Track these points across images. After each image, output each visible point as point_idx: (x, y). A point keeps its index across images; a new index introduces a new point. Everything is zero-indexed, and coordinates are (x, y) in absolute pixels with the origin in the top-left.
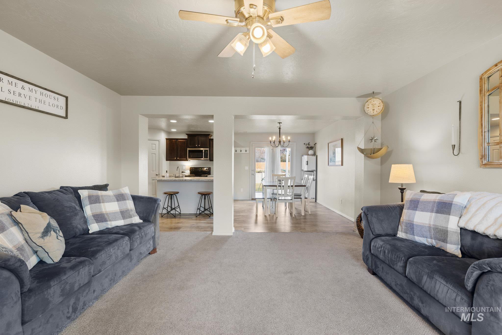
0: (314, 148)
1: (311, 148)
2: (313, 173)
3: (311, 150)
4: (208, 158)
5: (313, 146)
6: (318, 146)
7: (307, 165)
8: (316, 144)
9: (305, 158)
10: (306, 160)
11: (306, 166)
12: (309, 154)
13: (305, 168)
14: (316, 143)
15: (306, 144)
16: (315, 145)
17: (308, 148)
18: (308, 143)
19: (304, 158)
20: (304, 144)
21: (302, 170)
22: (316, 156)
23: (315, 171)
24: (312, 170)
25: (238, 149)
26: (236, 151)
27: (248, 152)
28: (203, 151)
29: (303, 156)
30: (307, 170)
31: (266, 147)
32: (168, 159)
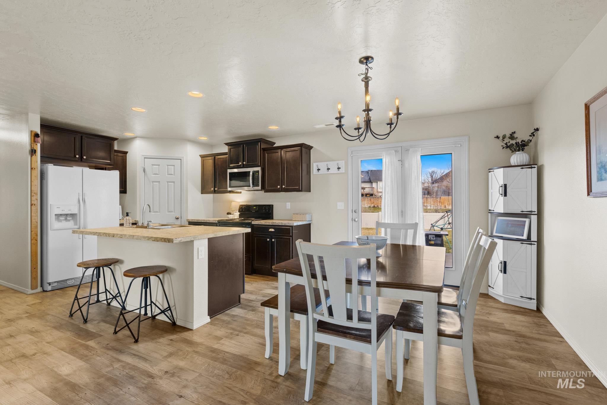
0: (531, 144)
1: (521, 146)
2: (527, 220)
3: (519, 151)
4: (259, 186)
5: (526, 138)
6: (544, 137)
7: (505, 195)
8: (539, 132)
9: (498, 176)
10: (502, 183)
11: (502, 198)
12: (513, 164)
13: (499, 205)
14: (537, 130)
15: (501, 138)
16: (533, 135)
17: (509, 146)
18: (511, 135)
19: (493, 175)
20: (495, 137)
21: (490, 212)
22: (536, 166)
23: (536, 213)
24: (522, 211)
25: (323, 166)
26: (319, 170)
27: (342, 170)
28: (251, 173)
29: (490, 170)
30: (502, 212)
31: (384, 156)
32: (204, 190)
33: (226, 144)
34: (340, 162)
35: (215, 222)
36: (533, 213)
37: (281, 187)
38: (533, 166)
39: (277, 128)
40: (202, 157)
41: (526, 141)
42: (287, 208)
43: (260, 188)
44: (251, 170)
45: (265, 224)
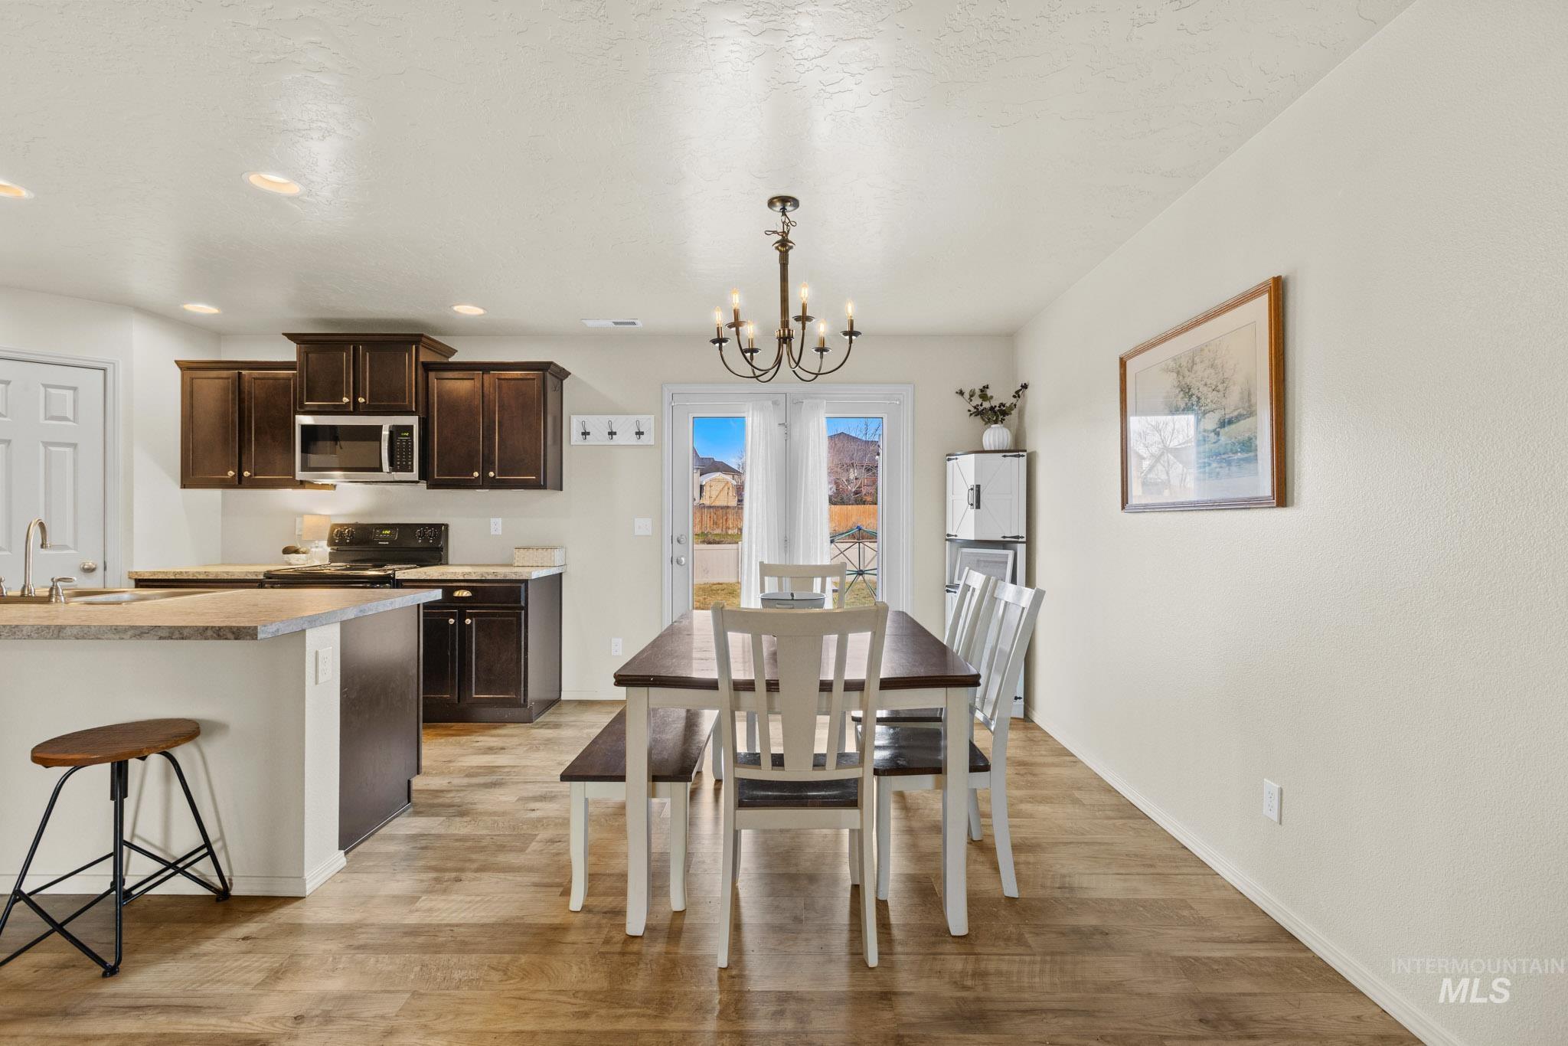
0: (1014, 412)
1: (996, 414)
2: (1010, 553)
3: (996, 422)
4: (412, 471)
5: (1009, 401)
6: (1036, 402)
7: (978, 506)
8: (1028, 391)
9: (965, 470)
10: (972, 483)
11: (972, 512)
12: (987, 448)
13: (965, 524)
14: (1025, 387)
15: (967, 395)
16: (1017, 395)
17: (978, 412)
18: (982, 391)
19: (956, 469)
20: (957, 393)
21: (949, 538)
22: (1025, 454)
23: (1024, 540)
24: (1004, 537)
25: (598, 425)
26: (585, 434)
27: (648, 439)
28: (385, 433)
29: (950, 456)
30: (973, 538)
31: (748, 411)
32: (191, 477)
33: (291, 337)
34: (641, 418)
35: (256, 578)
36: (1020, 540)
37: (484, 474)
38: (1021, 453)
39: (480, 311)
40: (187, 368)
41: (1008, 405)
42: (493, 532)
43: (414, 475)
44: (386, 423)
45: (440, 578)
